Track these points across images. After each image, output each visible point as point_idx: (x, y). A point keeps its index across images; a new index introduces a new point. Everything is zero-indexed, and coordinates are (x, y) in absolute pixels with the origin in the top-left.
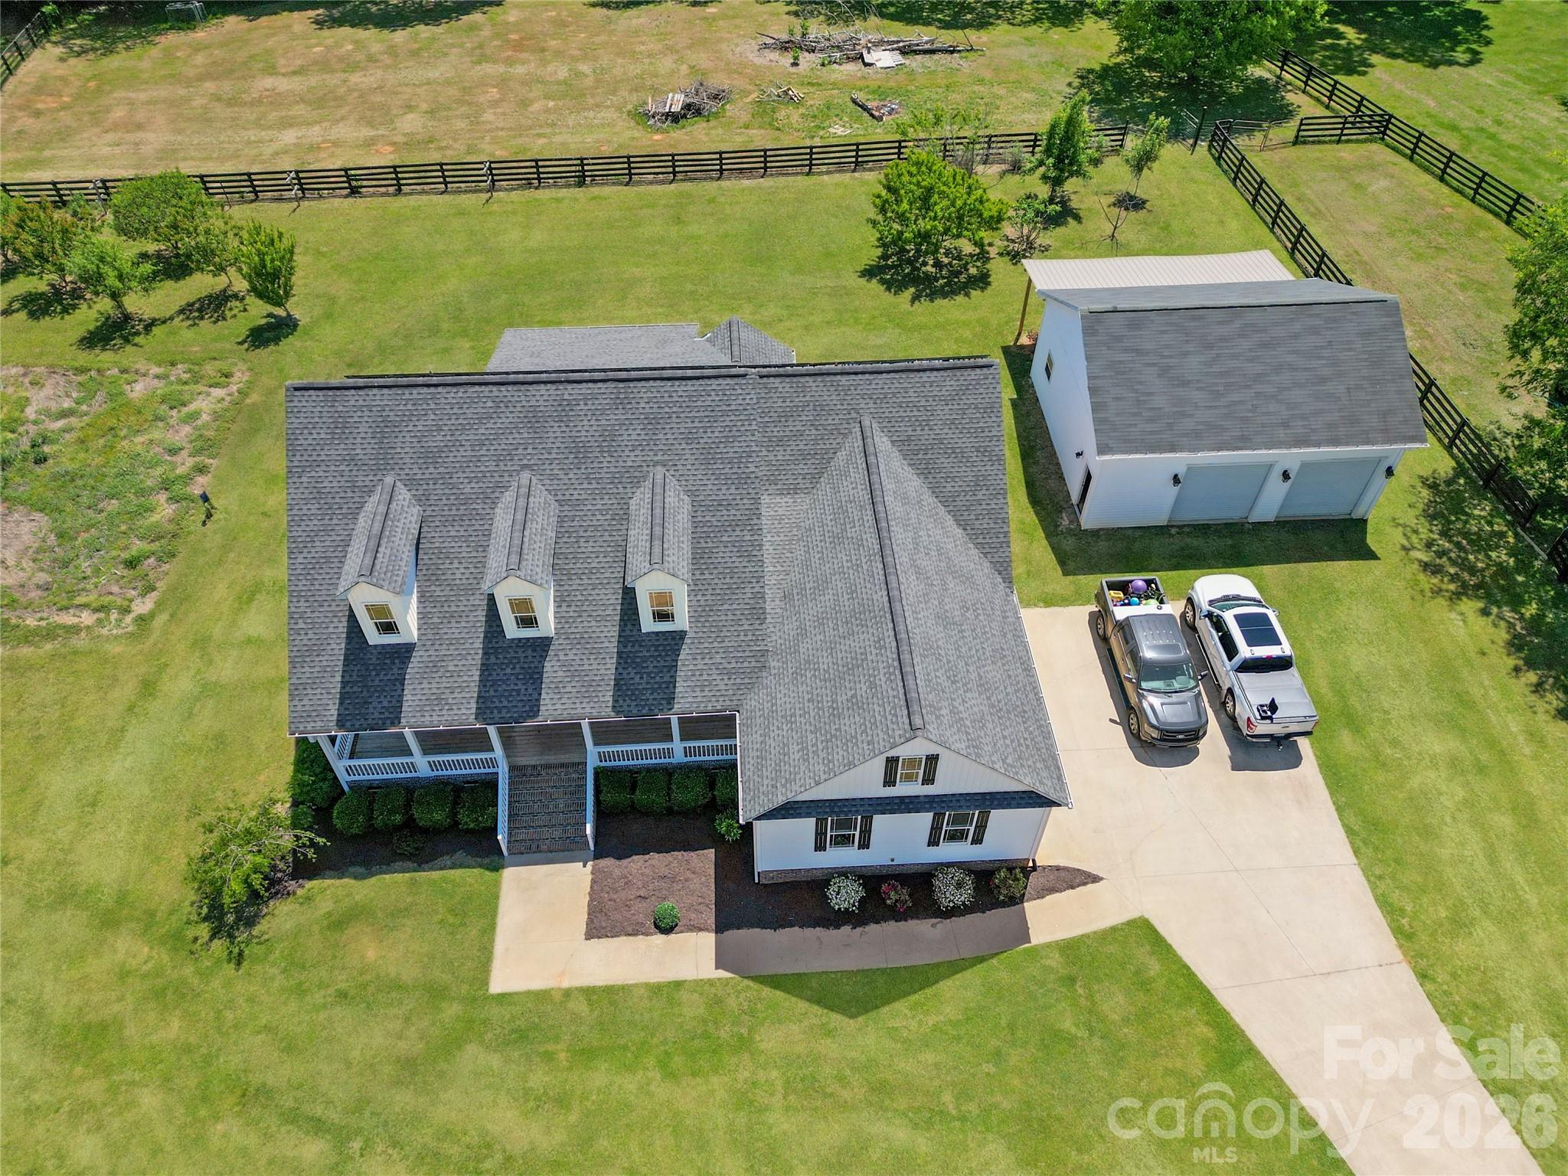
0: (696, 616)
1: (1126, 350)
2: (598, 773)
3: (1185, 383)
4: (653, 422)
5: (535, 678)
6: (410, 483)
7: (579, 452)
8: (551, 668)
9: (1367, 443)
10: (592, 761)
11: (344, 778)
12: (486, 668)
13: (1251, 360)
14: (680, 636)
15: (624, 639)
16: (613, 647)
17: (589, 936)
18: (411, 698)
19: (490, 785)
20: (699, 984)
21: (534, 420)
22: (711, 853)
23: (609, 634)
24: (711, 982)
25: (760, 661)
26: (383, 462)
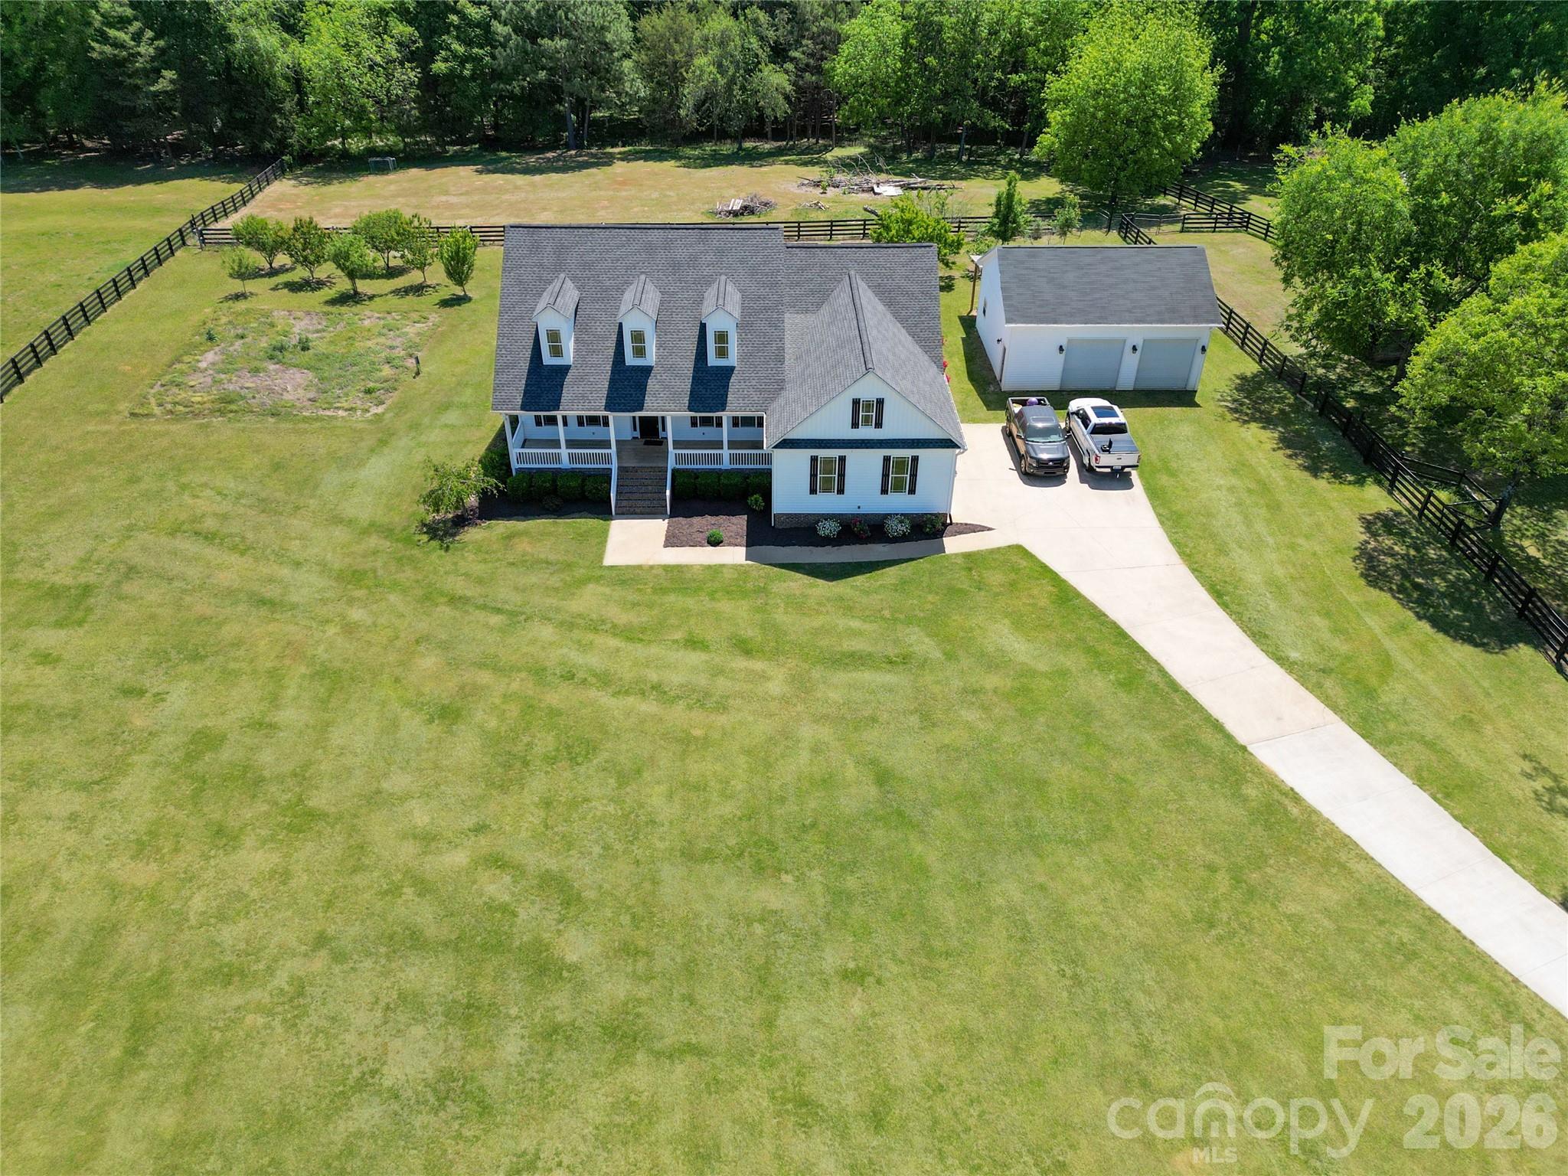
0: (743, 357)
1: (1027, 268)
2: (674, 471)
3: (1064, 287)
4: (720, 252)
5: (642, 388)
6: (574, 279)
7: (675, 266)
8: (652, 385)
9: (1183, 323)
10: (671, 464)
11: (515, 465)
12: (612, 381)
13: (1108, 276)
14: (730, 370)
15: (696, 369)
16: (690, 374)
17: (666, 546)
18: (567, 395)
19: (606, 475)
20: (735, 567)
21: (650, 248)
22: (746, 517)
23: (688, 366)
24: (742, 566)
25: (780, 386)
26: (558, 268)
